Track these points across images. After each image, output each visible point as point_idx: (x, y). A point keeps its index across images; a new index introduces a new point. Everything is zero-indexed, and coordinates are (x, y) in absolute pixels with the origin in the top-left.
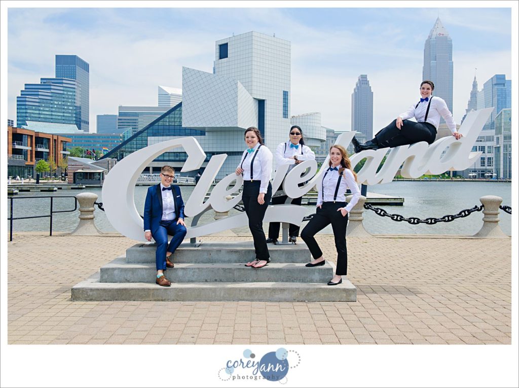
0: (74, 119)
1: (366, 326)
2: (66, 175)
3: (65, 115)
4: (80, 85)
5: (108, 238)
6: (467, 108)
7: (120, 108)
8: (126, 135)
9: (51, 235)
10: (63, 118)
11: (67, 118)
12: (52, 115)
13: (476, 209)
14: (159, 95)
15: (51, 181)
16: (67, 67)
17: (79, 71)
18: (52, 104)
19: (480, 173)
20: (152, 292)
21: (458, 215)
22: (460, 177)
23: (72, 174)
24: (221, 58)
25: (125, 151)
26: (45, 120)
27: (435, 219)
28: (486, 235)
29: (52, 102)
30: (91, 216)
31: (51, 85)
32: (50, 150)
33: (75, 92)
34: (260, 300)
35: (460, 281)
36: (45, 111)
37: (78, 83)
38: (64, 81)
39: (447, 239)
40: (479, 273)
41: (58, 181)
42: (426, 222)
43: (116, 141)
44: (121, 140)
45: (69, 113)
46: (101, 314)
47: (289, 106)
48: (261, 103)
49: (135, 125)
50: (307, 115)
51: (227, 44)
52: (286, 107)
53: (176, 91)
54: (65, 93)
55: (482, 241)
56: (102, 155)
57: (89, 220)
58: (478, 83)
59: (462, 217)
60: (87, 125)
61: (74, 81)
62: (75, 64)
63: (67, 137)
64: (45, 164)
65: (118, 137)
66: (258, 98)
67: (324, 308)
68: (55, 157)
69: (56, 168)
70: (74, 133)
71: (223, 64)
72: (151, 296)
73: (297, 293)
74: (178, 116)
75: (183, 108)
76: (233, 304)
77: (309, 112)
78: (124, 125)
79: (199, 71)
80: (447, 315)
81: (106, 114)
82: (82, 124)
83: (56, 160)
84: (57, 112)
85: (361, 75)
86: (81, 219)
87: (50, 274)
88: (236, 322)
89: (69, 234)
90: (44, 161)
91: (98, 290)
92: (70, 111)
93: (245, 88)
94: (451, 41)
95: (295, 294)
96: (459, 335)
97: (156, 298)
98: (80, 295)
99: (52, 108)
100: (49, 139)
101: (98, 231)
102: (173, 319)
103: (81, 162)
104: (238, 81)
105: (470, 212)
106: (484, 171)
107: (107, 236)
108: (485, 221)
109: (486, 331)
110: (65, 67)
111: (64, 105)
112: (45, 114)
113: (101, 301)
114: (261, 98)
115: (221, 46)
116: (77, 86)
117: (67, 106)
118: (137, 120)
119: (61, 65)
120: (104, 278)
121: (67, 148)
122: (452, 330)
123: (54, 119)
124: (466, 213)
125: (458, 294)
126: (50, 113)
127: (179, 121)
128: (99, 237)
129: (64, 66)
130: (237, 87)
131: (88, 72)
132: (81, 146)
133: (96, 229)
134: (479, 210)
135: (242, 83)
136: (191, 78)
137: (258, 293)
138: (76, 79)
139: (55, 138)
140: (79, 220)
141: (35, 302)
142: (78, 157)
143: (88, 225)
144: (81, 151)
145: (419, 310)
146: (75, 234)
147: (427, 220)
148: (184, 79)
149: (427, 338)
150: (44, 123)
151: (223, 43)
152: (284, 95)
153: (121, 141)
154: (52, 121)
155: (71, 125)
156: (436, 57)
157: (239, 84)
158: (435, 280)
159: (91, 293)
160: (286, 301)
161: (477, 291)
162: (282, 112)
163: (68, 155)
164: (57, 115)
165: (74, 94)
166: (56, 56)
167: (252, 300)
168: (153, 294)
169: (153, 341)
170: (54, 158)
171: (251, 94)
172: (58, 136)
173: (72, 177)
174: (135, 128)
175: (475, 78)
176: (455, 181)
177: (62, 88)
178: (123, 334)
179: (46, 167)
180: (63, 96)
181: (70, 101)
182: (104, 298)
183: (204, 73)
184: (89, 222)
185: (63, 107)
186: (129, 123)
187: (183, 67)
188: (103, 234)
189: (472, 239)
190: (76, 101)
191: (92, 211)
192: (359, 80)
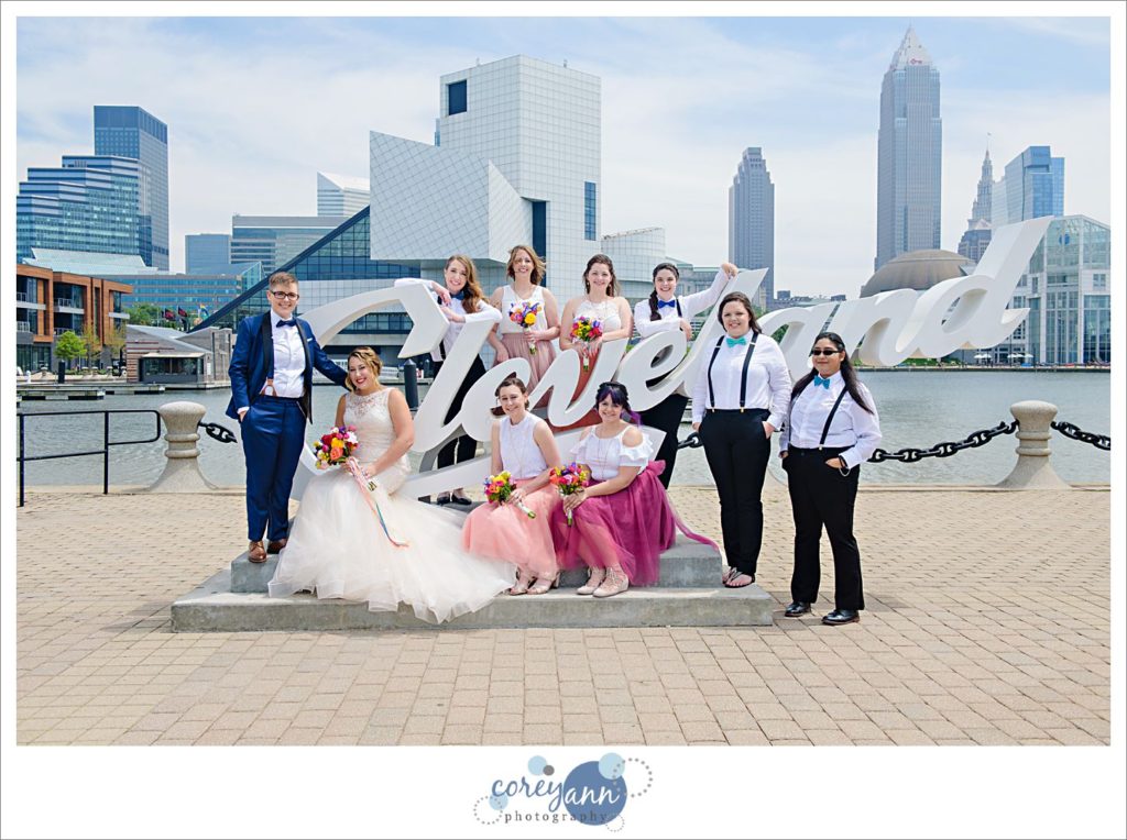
0: (137, 243)
1: (798, 676)
2: (122, 363)
3: (117, 234)
4: (149, 172)
5: (230, 497)
6: (971, 218)
7: (236, 219)
8: (249, 277)
9: (106, 492)
10: (113, 241)
11: (122, 242)
12: (88, 235)
13: (1003, 429)
14: (319, 191)
15: (89, 377)
16: (119, 132)
17: (146, 140)
18: (87, 211)
19: (999, 352)
20: (343, 611)
21: (965, 442)
22: (957, 361)
23: (136, 362)
24: (452, 111)
25: (248, 312)
26: (74, 246)
27: (918, 451)
28: (1024, 484)
29: (87, 207)
30: (192, 452)
31: (85, 171)
32: (86, 310)
33: (137, 185)
34: (571, 626)
35: (981, 580)
36: (73, 226)
37: (144, 165)
38: (113, 163)
39: (944, 493)
40: (1019, 563)
41: (104, 376)
42: (900, 456)
43: (227, 291)
44: (239, 287)
45: (126, 231)
46: (239, 659)
47: (597, 214)
48: (539, 209)
49: (269, 257)
50: (636, 233)
51: (465, 82)
52: (590, 216)
53: (356, 182)
54: (117, 187)
55: (1015, 495)
56: (198, 321)
57: (188, 461)
58: (992, 164)
59: (974, 445)
60: (164, 256)
61: (136, 162)
62: (136, 126)
63: (122, 282)
64: (77, 341)
65: (231, 282)
66: (532, 197)
67: (707, 639)
68: (98, 325)
69: (100, 348)
70: (136, 273)
71: (456, 125)
72: (341, 620)
73: (648, 610)
74: (361, 236)
75: (373, 219)
76: (516, 634)
77: (639, 227)
78: (245, 257)
79: (405, 141)
80: (963, 650)
81: (205, 232)
82: (154, 254)
83: (99, 332)
84: (99, 229)
85: (749, 149)
86: (171, 458)
87: (117, 575)
88: (526, 672)
89: (145, 490)
90: (73, 333)
91: (227, 607)
92: (127, 226)
93: (505, 177)
94: (938, 75)
95: (644, 612)
96: (994, 691)
97: (351, 625)
98: (191, 620)
99: (87, 219)
100: (84, 287)
101: (208, 484)
102: (394, 668)
103: (154, 336)
104: (490, 162)
105: (989, 435)
106: (1006, 350)
107: (227, 495)
108: (1021, 455)
109: (1048, 683)
110: (115, 132)
111: (113, 214)
112: (73, 234)
113: (236, 631)
114: (539, 198)
115: (451, 86)
116: (142, 172)
117: (121, 215)
118: (274, 245)
119: (106, 129)
120: (239, 583)
121: (123, 307)
122: (978, 683)
123: (93, 243)
124: (981, 438)
125: (982, 607)
126: (84, 231)
127: (363, 246)
128: (210, 497)
129: (112, 129)
130: (487, 175)
131: (166, 142)
132: (153, 301)
133: (203, 478)
134: (1008, 432)
135: (498, 166)
136: (388, 156)
137: (566, 610)
138: (138, 158)
139: (97, 284)
140: (166, 459)
141: (93, 636)
142: (148, 324)
143: (186, 470)
144: (153, 313)
145: (905, 642)
146: (159, 490)
147: (901, 452)
148: (373, 158)
149: (927, 699)
150: (71, 252)
151: (456, 80)
152: (586, 190)
153: (238, 291)
154: (88, 247)
155: (131, 258)
156: (905, 109)
157: (492, 167)
158: (929, 579)
159: (214, 615)
160: (625, 625)
161: (1019, 600)
162: (582, 227)
163: (124, 321)
164: (99, 236)
165: (135, 189)
166: (95, 107)
167: (555, 626)
168: (345, 615)
169: (359, 714)
170: (95, 327)
171: (517, 189)
172: (102, 281)
173: (136, 367)
174: (268, 263)
175: (987, 154)
176: (946, 370)
177: (109, 178)
178: (292, 699)
179: (79, 347)
180: (113, 194)
181: (127, 204)
182: (242, 625)
183: (417, 145)
184: (188, 464)
185: (112, 218)
186: (255, 251)
187: (371, 132)
188: (217, 488)
189: (994, 491)
190: (139, 205)
191: (194, 441)
192: (745, 158)
